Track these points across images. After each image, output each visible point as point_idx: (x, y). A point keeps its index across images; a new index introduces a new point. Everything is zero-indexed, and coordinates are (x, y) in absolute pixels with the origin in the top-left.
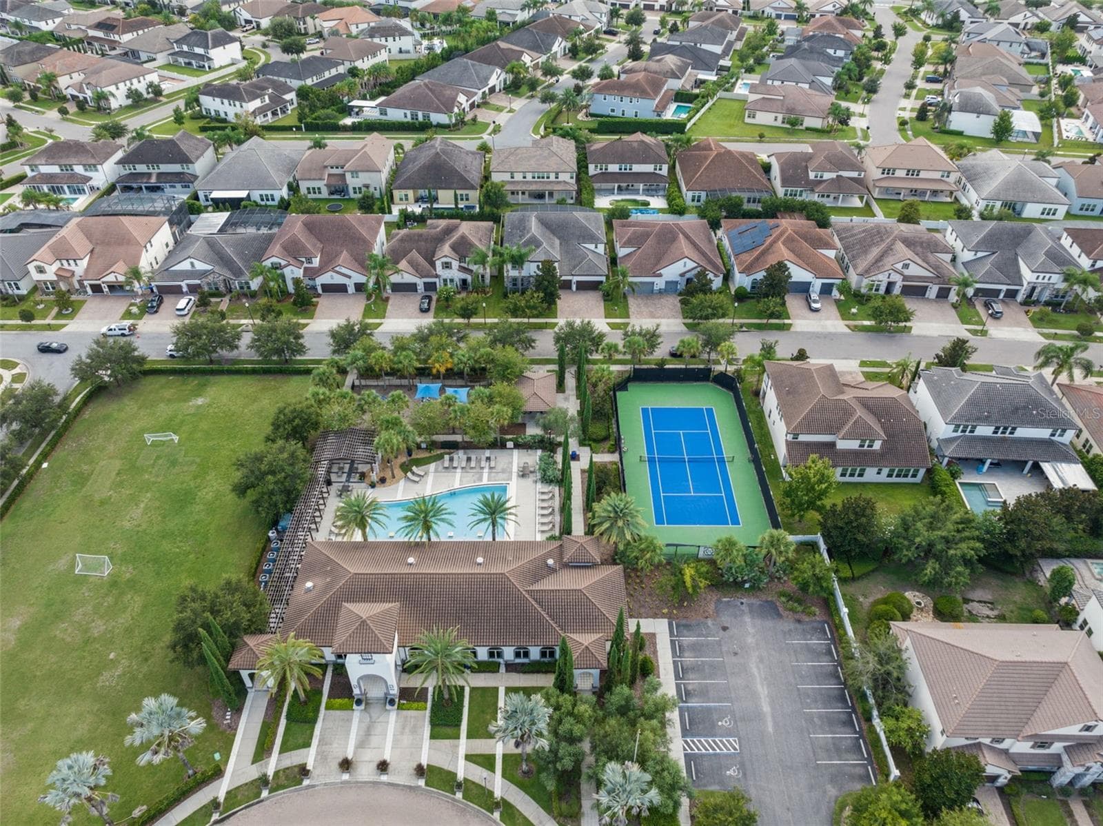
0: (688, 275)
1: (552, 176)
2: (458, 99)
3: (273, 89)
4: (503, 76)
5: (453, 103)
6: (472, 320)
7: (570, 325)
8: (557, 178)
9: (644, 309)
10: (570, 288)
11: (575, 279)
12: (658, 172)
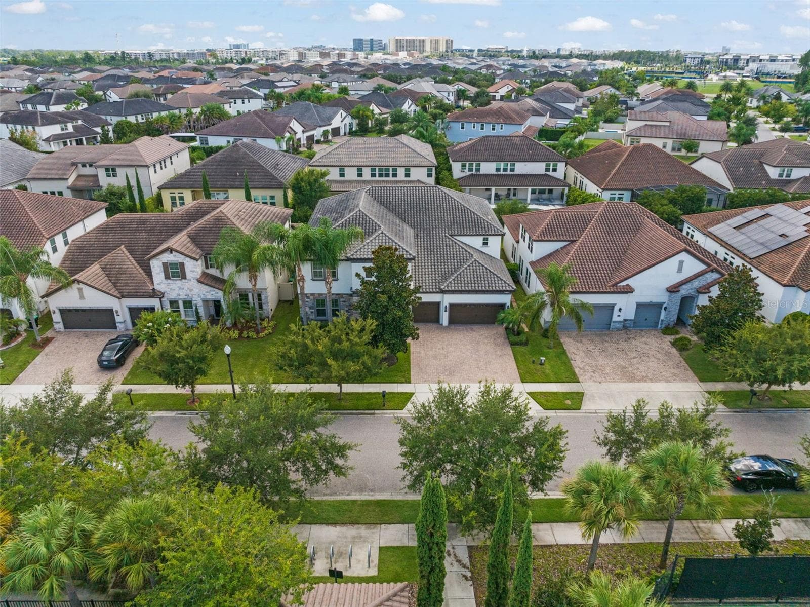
0: (685, 291)
1: (401, 172)
2: (291, 125)
3: (84, 120)
4: (348, 120)
5: (285, 128)
6: (200, 388)
7: (447, 400)
8: (407, 175)
9: (601, 361)
10: (437, 320)
11: (448, 300)
12: (551, 173)
